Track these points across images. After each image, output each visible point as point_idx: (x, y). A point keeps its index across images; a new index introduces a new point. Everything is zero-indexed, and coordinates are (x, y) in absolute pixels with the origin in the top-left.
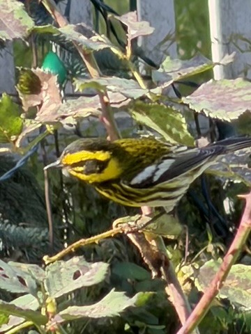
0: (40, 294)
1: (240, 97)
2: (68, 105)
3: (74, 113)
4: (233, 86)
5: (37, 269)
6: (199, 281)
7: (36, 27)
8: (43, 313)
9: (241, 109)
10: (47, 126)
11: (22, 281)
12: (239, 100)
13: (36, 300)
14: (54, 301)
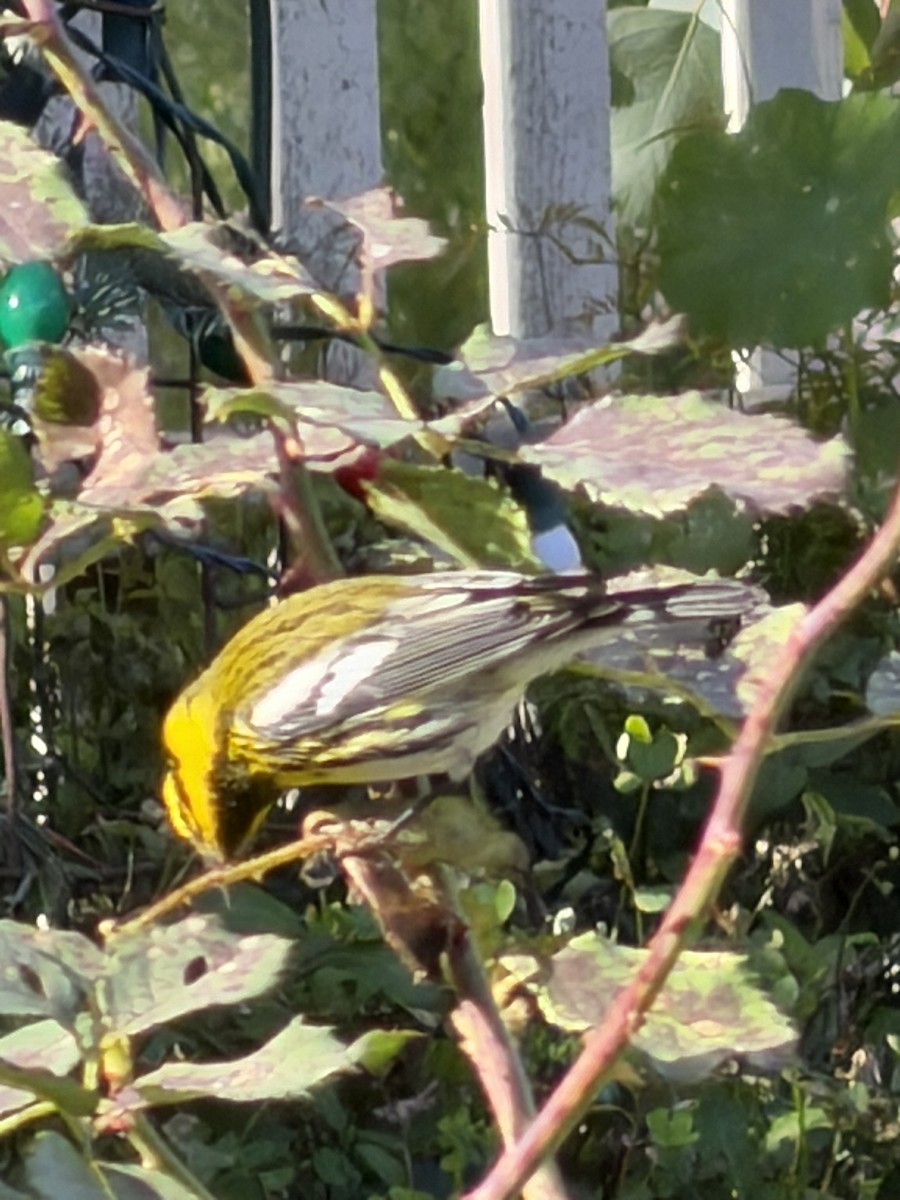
0: (84, 1022)
1: (695, 447)
2: (179, 460)
3: (195, 484)
4: (672, 416)
5: (80, 944)
6: (551, 994)
7: (94, 227)
8: (90, 1082)
9: (696, 482)
10: (116, 521)
11: (31, 979)
12: (690, 456)
13: (70, 1039)
14: (125, 1042)
